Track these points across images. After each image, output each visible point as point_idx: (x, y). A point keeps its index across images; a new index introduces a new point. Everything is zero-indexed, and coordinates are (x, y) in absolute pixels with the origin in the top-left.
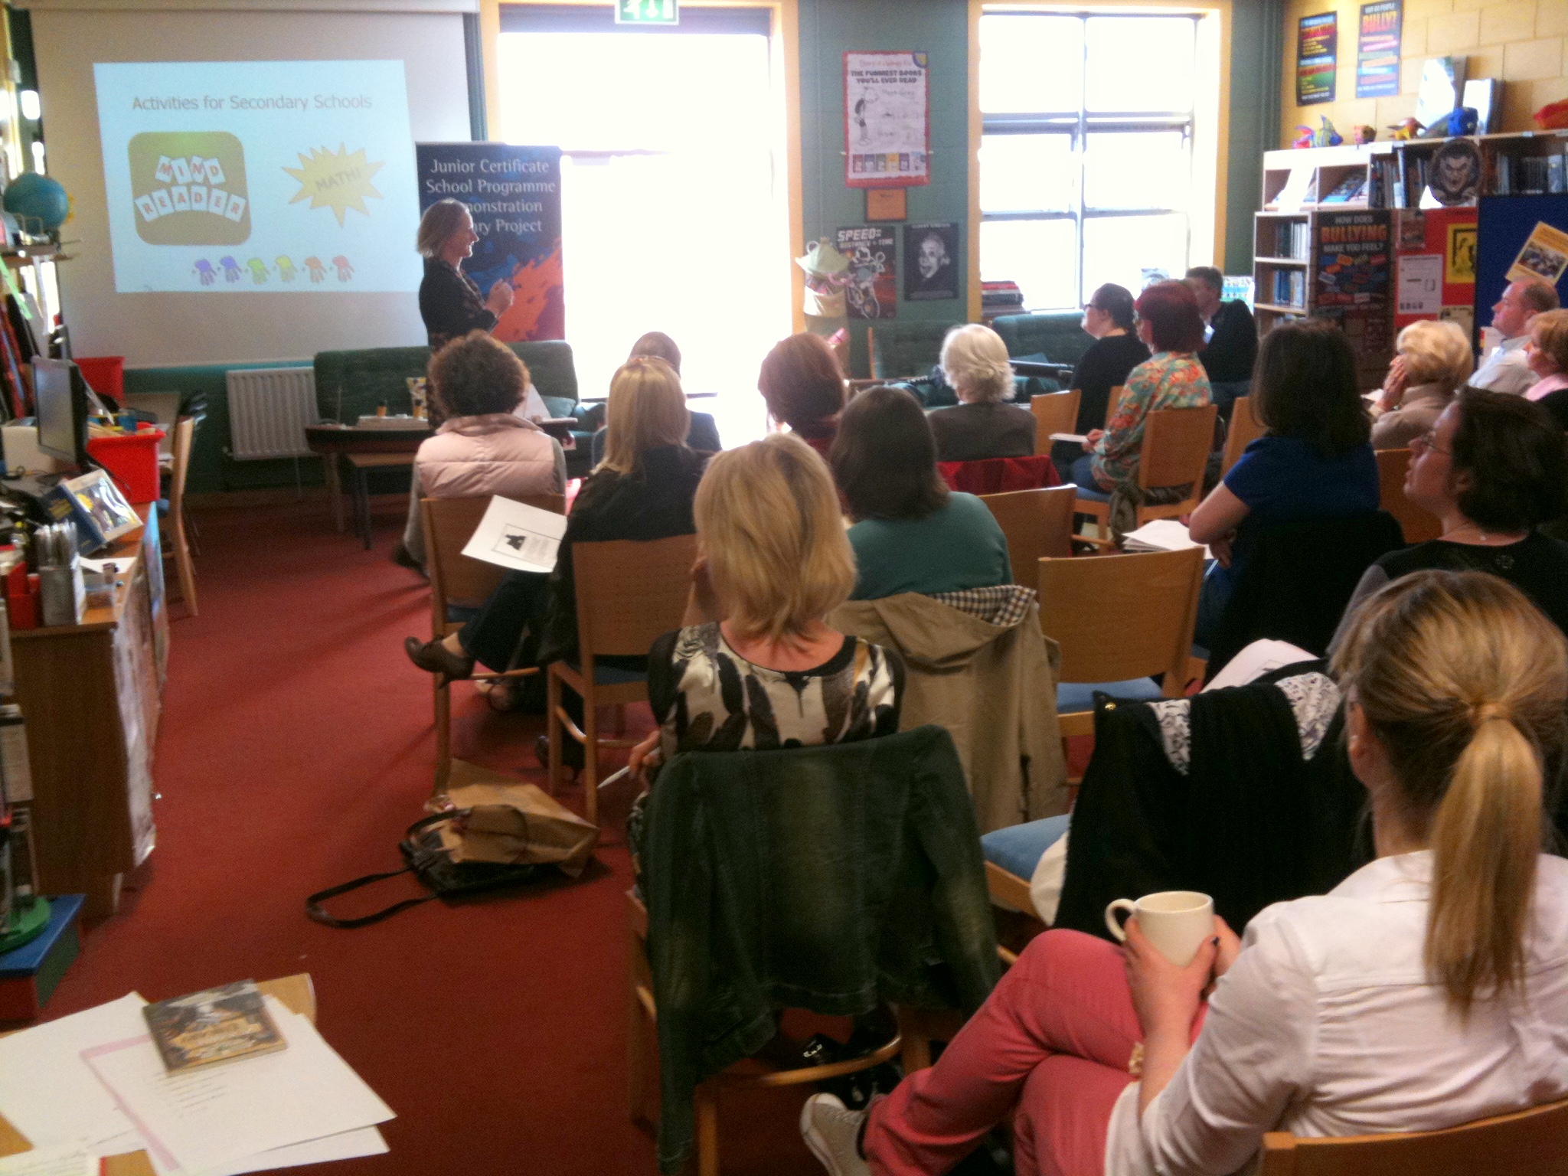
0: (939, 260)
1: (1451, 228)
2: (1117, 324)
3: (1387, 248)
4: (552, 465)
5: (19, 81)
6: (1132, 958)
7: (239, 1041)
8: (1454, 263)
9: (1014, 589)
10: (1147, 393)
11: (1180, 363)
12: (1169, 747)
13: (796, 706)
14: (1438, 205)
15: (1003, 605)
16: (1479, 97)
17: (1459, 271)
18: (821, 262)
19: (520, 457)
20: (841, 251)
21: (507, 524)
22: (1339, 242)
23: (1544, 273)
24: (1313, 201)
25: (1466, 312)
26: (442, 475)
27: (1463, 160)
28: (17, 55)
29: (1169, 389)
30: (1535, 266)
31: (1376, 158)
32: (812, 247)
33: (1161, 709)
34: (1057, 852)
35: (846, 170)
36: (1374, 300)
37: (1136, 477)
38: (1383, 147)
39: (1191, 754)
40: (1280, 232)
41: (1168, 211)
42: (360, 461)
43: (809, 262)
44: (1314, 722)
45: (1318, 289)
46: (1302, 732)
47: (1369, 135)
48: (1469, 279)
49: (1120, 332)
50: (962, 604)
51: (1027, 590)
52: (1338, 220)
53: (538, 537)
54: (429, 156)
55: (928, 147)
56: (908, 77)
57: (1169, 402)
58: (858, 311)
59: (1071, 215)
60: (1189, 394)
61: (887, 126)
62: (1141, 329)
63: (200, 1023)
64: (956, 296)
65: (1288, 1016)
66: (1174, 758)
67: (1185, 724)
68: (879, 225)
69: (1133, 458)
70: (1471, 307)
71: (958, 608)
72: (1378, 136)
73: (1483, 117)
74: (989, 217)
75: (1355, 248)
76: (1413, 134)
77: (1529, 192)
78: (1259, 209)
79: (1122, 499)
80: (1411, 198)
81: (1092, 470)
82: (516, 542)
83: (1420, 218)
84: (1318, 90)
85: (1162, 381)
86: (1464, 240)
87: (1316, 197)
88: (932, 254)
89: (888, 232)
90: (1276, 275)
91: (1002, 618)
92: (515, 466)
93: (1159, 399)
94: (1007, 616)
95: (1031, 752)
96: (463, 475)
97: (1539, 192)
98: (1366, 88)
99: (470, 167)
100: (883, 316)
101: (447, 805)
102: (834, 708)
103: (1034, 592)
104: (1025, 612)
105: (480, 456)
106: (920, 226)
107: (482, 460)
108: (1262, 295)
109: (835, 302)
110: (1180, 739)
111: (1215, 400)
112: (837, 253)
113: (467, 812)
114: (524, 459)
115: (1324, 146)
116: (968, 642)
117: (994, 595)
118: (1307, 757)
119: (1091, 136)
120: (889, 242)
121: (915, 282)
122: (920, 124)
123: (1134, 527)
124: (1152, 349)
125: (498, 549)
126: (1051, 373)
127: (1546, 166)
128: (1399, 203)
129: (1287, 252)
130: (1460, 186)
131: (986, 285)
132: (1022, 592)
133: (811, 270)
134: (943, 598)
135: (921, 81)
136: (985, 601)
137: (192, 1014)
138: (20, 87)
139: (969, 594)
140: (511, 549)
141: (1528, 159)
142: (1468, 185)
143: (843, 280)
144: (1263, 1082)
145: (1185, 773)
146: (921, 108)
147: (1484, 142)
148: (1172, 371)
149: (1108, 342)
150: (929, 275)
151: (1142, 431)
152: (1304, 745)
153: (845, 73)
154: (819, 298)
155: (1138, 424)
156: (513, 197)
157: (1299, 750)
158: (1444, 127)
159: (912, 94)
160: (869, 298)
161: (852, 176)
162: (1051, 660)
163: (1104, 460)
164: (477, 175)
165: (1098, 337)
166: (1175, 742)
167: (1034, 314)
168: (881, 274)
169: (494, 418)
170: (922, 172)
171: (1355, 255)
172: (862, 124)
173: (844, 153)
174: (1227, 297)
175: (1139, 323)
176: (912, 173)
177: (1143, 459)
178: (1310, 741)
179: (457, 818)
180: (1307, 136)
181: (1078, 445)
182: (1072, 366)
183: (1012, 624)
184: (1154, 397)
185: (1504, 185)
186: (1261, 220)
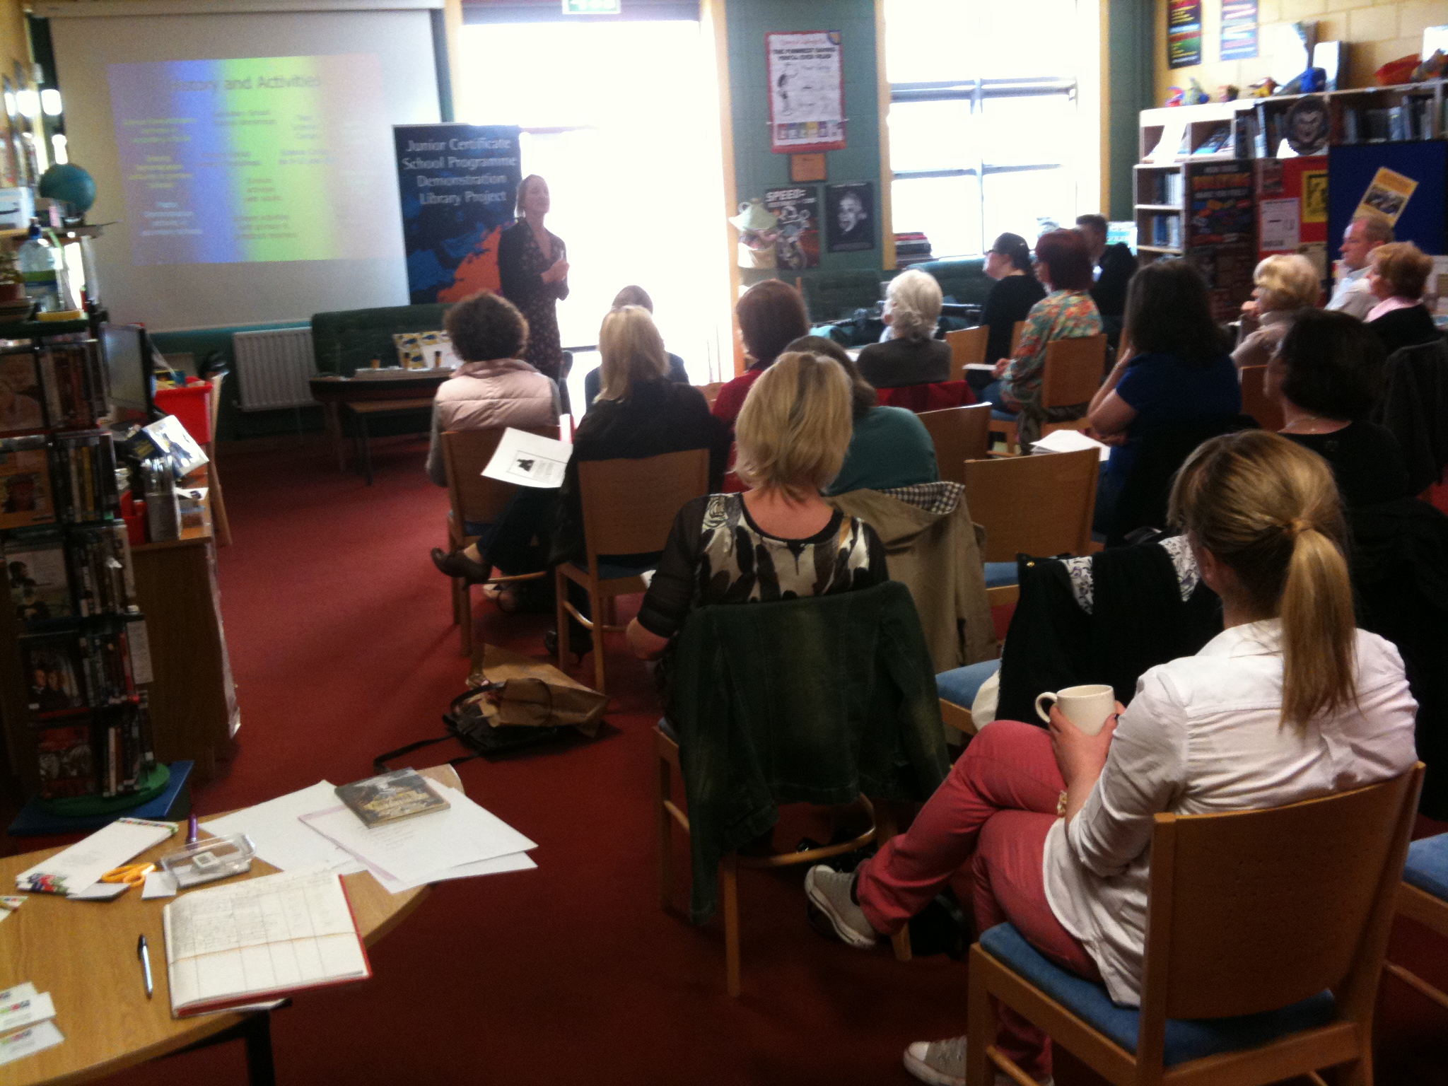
0: (857, 215)
1: (1306, 174)
2: (1016, 267)
3: (1250, 195)
4: (549, 401)
5: (41, 81)
6: (1056, 733)
7: (415, 804)
8: (1309, 205)
9: (947, 485)
10: (1046, 325)
11: (1074, 299)
12: (1077, 593)
13: (793, 565)
14: (1294, 154)
15: (939, 497)
16: (1328, 58)
17: (1314, 212)
18: (753, 221)
19: (524, 394)
20: (771, 210)
21: (519, 451)
22: (1209, 190)
23: (1387, 211)
24: (1184, 153)
25: (1319, 249)
26: (460, 411)
27: (1313, 115)
28: (39, 59)
29: (1065, 322)
30: (1378, 206)
31: (1239, 114)
32: (745, 207)
33: (1070, 564)
34: (993, 682)
35: (771, 138)
36: (1240, 240)
37: (1039, 397)
38: (1245, 104)
39: (1093, 598)
40: (1156, 182)
41: (1056, 166)
42: (360, 408)
43: (743, 220)
44: (1189, 572)
45: (1192, 232)
46: (1180, 579)
47: (1232, 94)
48: (1321, 218)
49: (1019, 273)
50: (906, 497)
51: (957, 485)
52: (1208, 170)
53: (545, 461)
54: (405, 137)
55: (844, 114)
56: (824, 54)
57: (1065, 333)
58: (786, 263)
59: (971, 172)
60: (1082, 326)
61: (807, 97)
62: (1039, 271)
63: (382, 795)
64: (873, 247)
65: (1168, 736)
66: (1081, 602)
67: (1089, 575)
68: (803, 185)
69: (1037, 382)
70: (1324, 243)
71: (903, 500)
72: (1241, 94)
73: (1331, 75)
74: (898, 176)
75: (1222, 194)
76: (1271, 92)
77: (1375, 141)
78: (1137, 162)
79: (1028, 418)
80: (1271, 148)
81: (1001, 394)
82: (526, 465)
83: (1278, 167)
84: (1189, 54)
85: (1059, 314)
86: (1317, 185)
87: (1188, 149)
88: (850, 210)
89: (811, 192)
90: (1155, 220)
91: (938, 508)
92: (519, 402)
93: (1056, 331)
94: (942, 506)
95: (966, 616)
96: (476, 412)
97: (1382, 140)
98: (1229, 52)
99: (441, 146)
100: (809, 267)
101: (483, 681)
102: (822, 566)
103: (963, 487)
104: (956, 504)
105: (490, 394)
106: (839, 186)
107: (492, 398)
108: (1143, 238)
109: (766, 255)
110: (1085, 587)
111: (1104, 330)
112: (765, 212)
113: (502, 685)
114: (526, 397)
115: (1194, 104)
116: (912, 528)
117: (931, 490)
118: (1185, 599)
119: (987, 101)
120: (811, 200)
121: (836, 235)
122: (835, 95)
123: (1039, 438)
124: (1048, 288)
125: (511, 471)
126: (959, 312)
127: (1387, 118)
128: (1260, 153)
129: (1163, 199)
130: (1312, 136)
131: (900, 237)
132: (953, 487)
133: (744, 227)
134: (891, 493)
135: (835, 59)
136: (924, 494)
137: (374, 791)
138: (42, 87)
139: (911, 489)
140: (522, 470)
141: (1371, 112)
142: (1321, 135)
143: (773, 236)
144: (1152, 783)
145: (1090, 613)
146: (836, 80)
147: (1333, 97)
148: (1067, 306)
149: (1010, 280)
150: (849, 229)
151: (1043, 359)
152: (1182, 591)
153: (768, 53)
154: (752, 252)
155: (1040, 352)
156: (480, 171)
157: (1178, 594)
158: (1298, 84)
159: (828, 68)
160: (795, 251)
161: (778, 143)
162: (978, 541)
163: (1011, 385)
164: (447, 153)
165: (999, 279)
166: (1081, 589)
167: (941, 261)
168: (806, 229)
169: (501, 362)
170: (839, 138)
171: (1222, 200)
172: (785, 96)
173: (769, 123)
174: (1112, 240)
175: (1037, 265)
176: (829, 139)
177: (1044, 382)
178: (1186, 587)
179: (493, 691)
180: (1179, 95)
181: (987, 372)
182: (979, 306)
183: (947, 513)
184: (1052, 329)
185: (1352, 136)
186: (1140, 171)
